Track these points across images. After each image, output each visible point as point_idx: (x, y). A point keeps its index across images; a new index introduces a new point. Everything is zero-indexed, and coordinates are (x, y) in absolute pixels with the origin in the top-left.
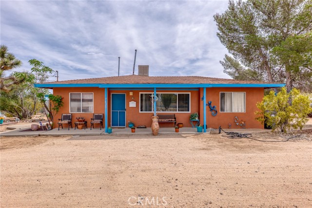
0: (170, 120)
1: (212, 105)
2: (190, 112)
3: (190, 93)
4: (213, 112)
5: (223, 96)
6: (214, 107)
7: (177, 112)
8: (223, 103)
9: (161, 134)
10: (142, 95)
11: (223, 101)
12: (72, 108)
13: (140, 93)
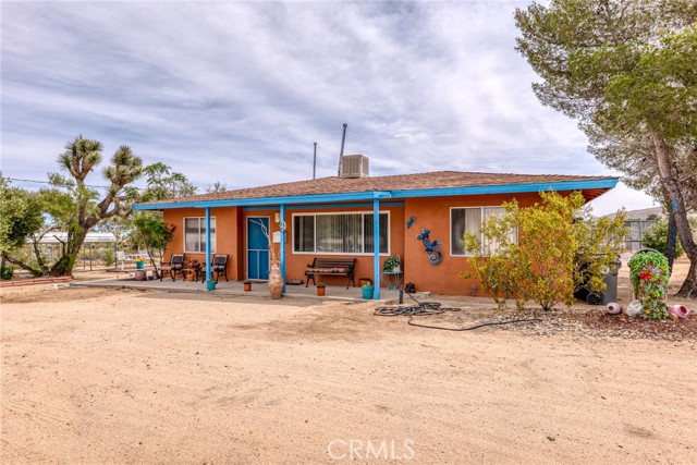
0: (336, 269)
1: (432, 240)
2: (389, 254)
3: (388, 212)
4: (433, 256)
5: (459, 217)
6: (435, 243)
7: (363, 254)
8: (458, 233)
9: (289, 297)
10: (297, 218)
11: (458, 228)
12: (188, 244)
13: (294, 215)
